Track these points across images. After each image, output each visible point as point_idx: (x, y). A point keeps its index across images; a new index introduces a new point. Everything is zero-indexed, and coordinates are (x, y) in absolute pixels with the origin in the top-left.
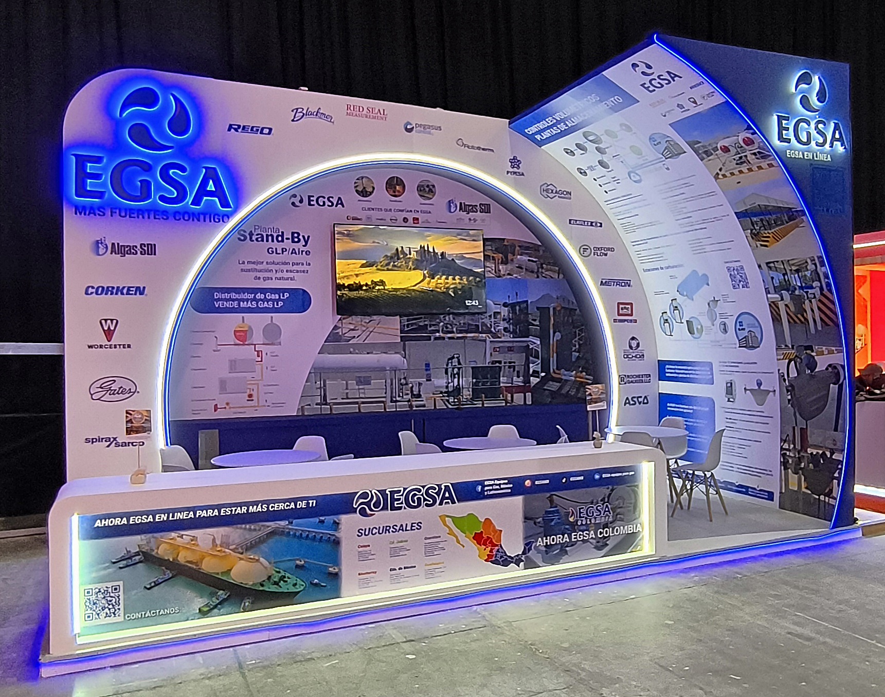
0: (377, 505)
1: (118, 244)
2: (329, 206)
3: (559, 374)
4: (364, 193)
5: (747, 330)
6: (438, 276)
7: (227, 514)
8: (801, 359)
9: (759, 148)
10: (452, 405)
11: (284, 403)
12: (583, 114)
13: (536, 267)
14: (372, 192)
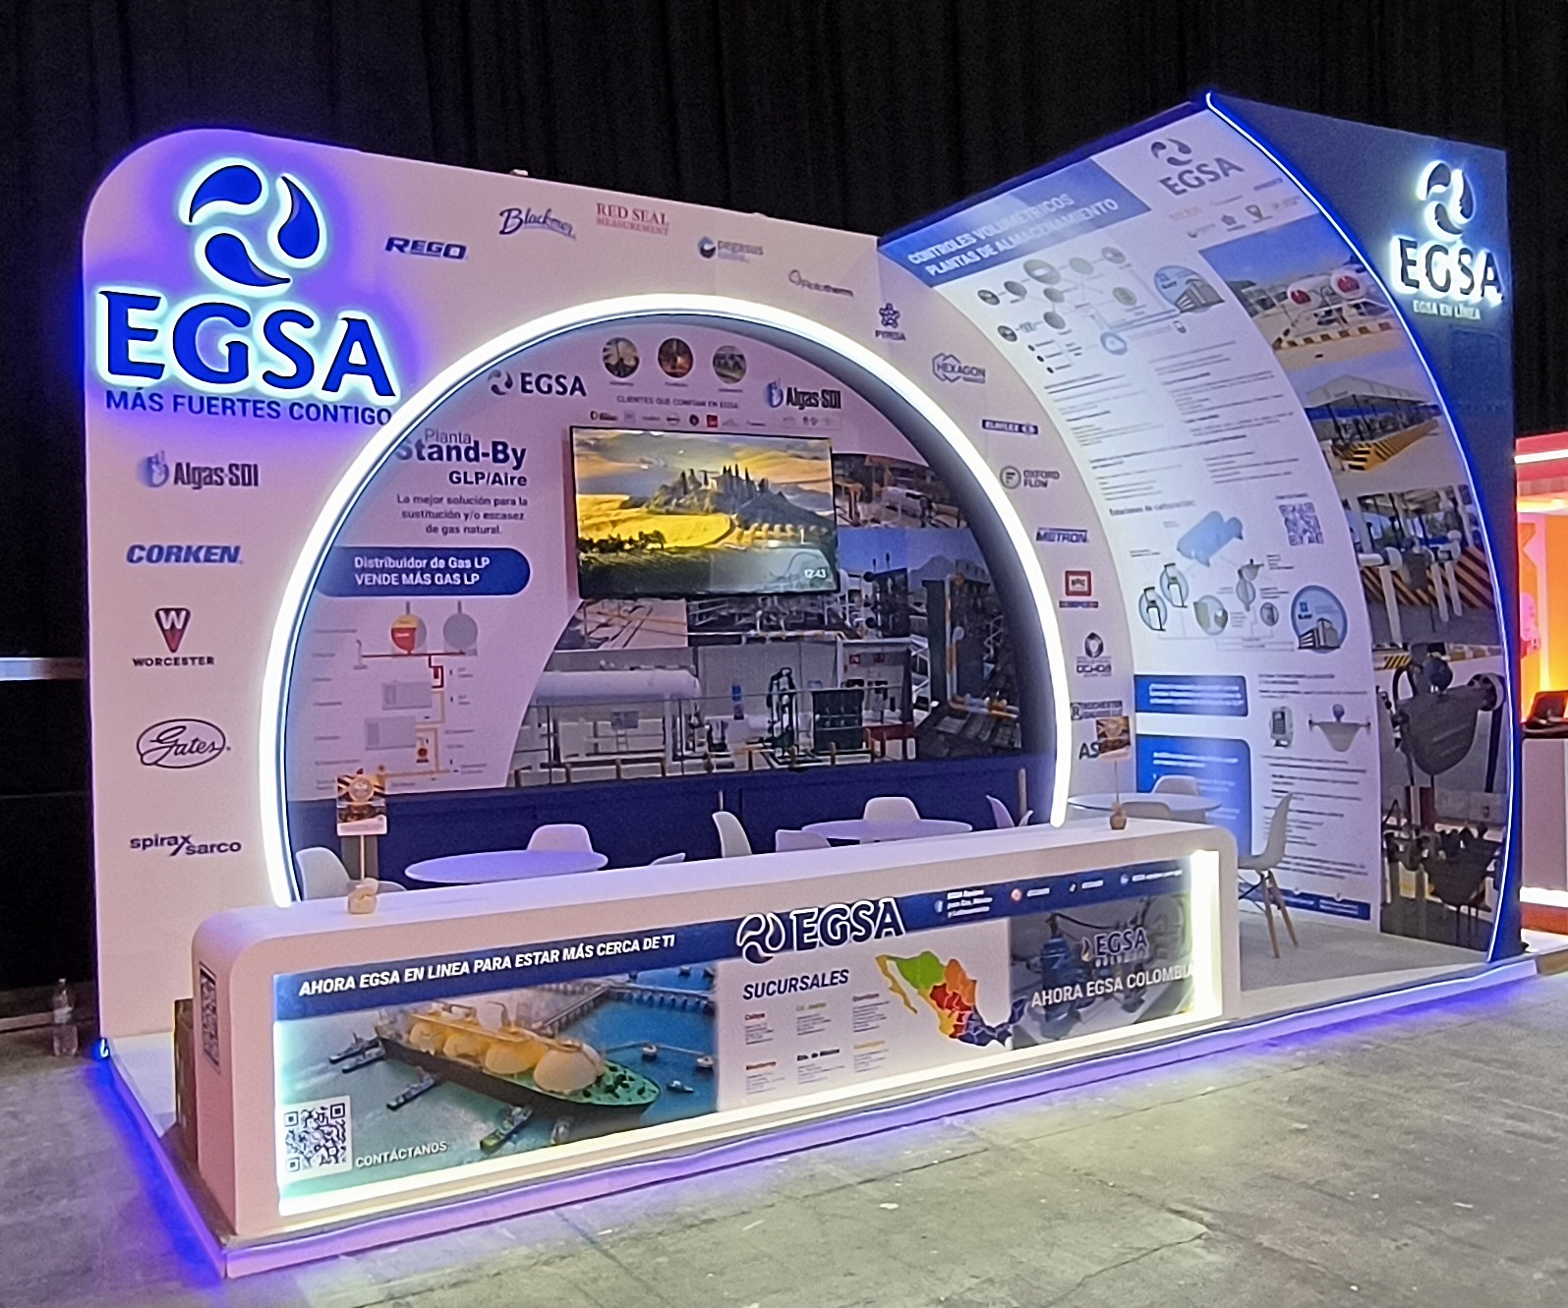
0: (775, 941)
1: (188, 465)
2: (558, 393)
3: (962, 703)
4: (621, 369)
5: (1316, 617)
6: (756, 525)
7: (525, 964)
8: (1421, 668)
9: (1368, 295)
10: (780, 764)
11: (484, 765)
12: (1034, 229)
13: (920, 508)
14: (635, 367)
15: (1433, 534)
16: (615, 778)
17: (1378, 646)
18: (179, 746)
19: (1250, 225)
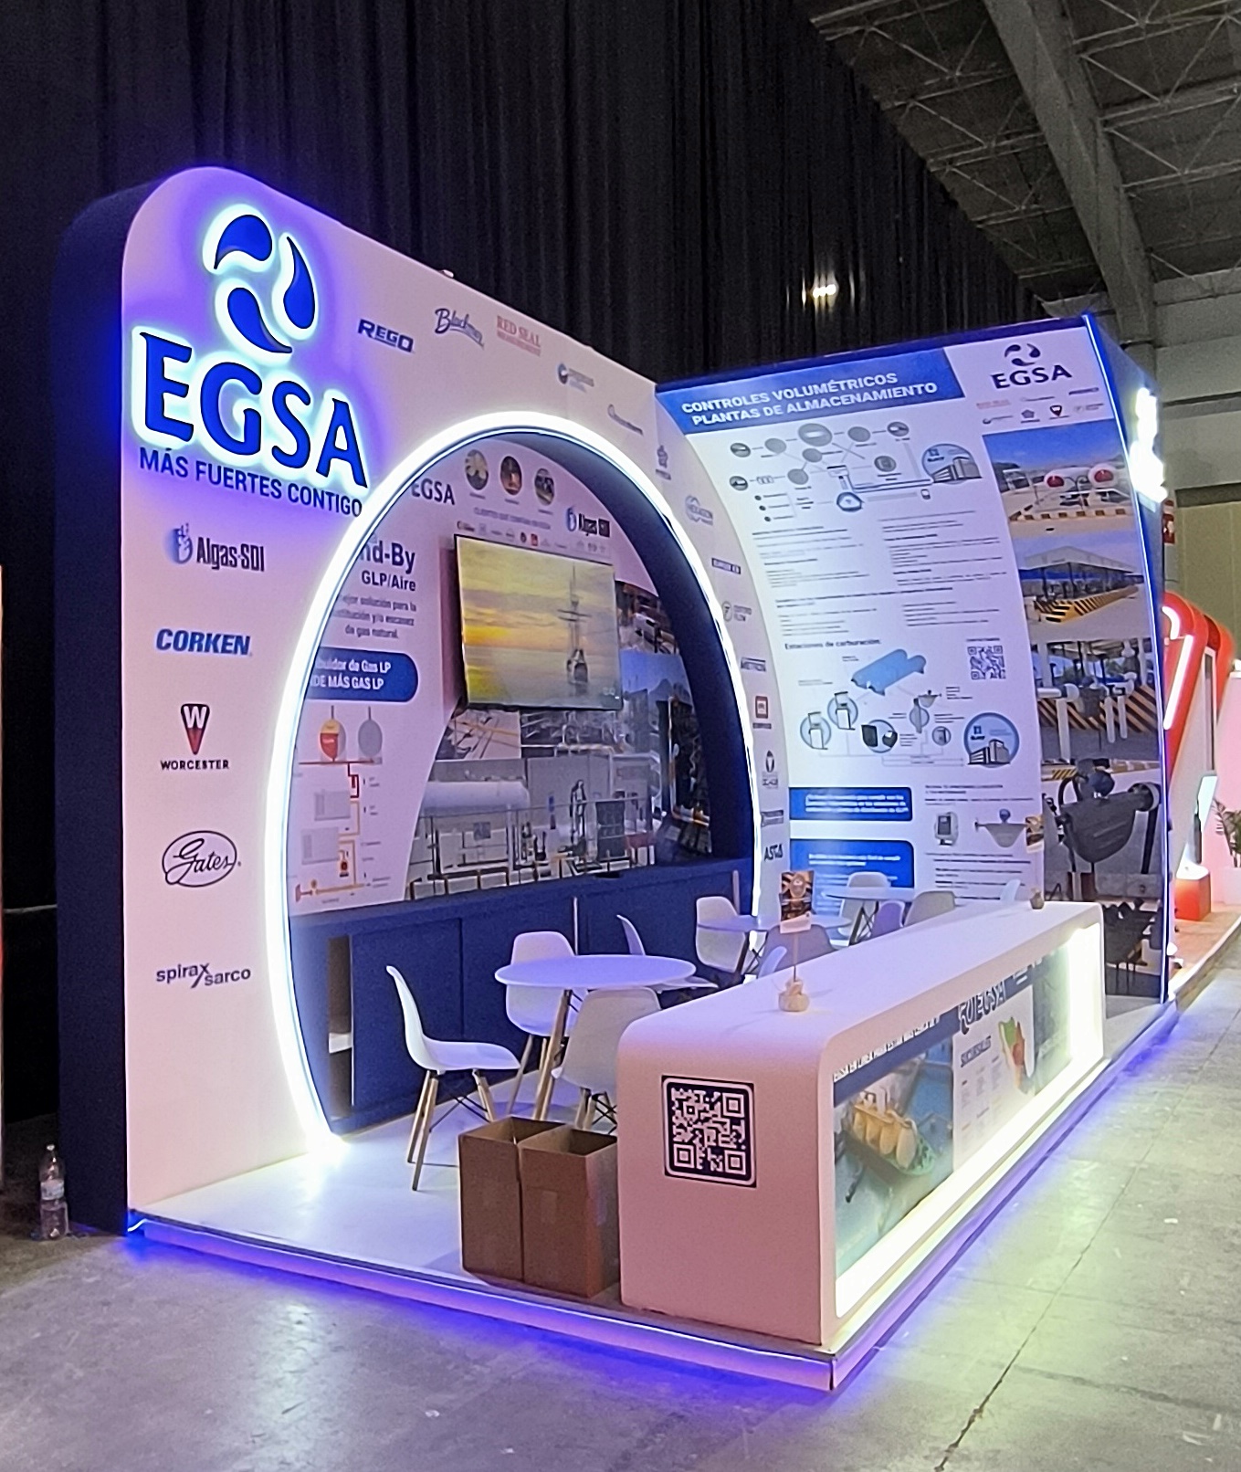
1: (208, 540)
2: (436, 499)
3: (679, 813)
4: (478, 482)
5: (988, 738)
9: (1118, 486)
10: (578, 871)
11: (387, 878)
12: (837, 398)
13: (653, 634)
14: (486, 481)
15: (1111, 675)
16: (476, 887)
17: (1046, 762)
18: (198, 862)
19: (1045, 420)
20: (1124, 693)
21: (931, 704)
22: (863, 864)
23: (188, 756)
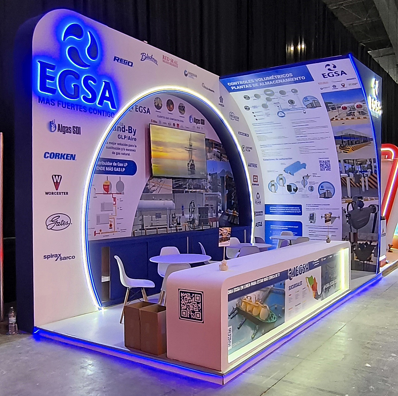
0: (293, 274)
1: (62, 125)
2: (144, 112)
3: (228, 211)
4: (158, 107)
5: (325, 189)
7: (259, 283)
9: (363, 109)
10: (192, 229)
11: (126, 229)
12: (275, 81)
13: (220, 155)
14: (161, 107)
15: (363, 170)
16: (156, 233)
17: (343, 197)
18: (58, 223)
19: (340, 88)
20: (367, 176)
21: (308, 178)
22: (287, 229)
23: (54, 190)
